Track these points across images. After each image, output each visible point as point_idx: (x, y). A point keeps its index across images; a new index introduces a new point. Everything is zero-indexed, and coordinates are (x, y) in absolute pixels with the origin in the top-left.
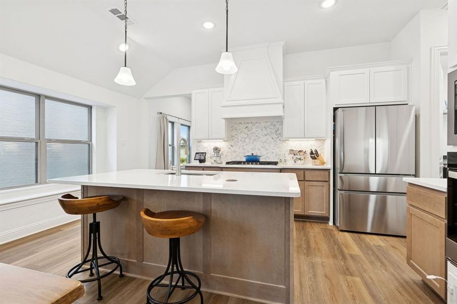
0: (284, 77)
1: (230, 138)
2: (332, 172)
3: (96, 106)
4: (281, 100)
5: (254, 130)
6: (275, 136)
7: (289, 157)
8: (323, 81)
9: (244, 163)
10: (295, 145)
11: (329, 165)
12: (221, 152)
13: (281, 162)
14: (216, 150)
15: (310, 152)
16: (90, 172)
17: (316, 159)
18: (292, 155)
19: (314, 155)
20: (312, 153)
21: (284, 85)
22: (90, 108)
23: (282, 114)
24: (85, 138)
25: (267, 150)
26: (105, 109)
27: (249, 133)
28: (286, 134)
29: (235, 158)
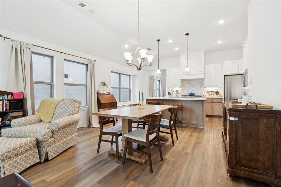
0: (204, 63)
1: (182, 86)
2: (223, 99)
3: (132, 75)
4: (203, 73)
5: (192, 83)
6: (201, 86)
7: (207, 94)
8: (221, 64)
9: (189, 96)
10: (210, 89)
11: (223, 97)
12: (178, 92)
13: (203, 96)
14: (177, 91)
15: (215, 92)
16: (130, 100)
17: (218, 94)
18: (208, 93)
19: (217, 93)
20: (216, 92)
21: (204, 66)
22: (130, 76)
23: (204, 78)
24: (128, 87)
25: (197, 91)
26: (134, 76)
27: (190, 84)
28: (205, 85)
29: (184, 94)
